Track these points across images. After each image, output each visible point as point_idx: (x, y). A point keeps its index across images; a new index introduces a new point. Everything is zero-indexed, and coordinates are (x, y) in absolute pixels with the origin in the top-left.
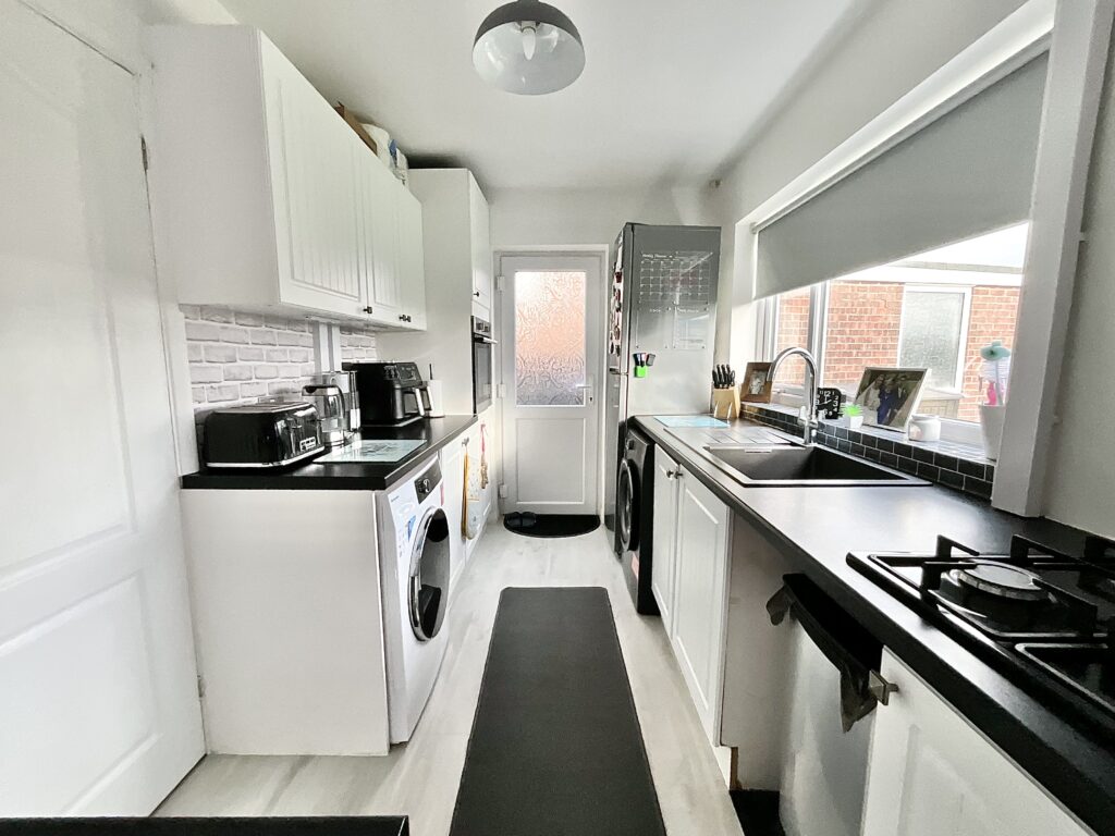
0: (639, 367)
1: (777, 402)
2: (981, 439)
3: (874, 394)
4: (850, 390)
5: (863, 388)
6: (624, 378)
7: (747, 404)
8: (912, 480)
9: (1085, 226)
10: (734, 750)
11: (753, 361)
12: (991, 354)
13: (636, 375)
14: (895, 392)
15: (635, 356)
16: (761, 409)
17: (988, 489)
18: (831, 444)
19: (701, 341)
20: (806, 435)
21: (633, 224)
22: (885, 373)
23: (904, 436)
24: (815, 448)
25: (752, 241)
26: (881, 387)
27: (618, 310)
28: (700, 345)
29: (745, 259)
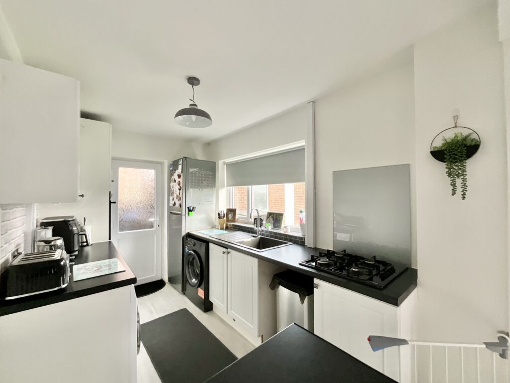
0: (190, 212)
1: (238, 222)
2: (300, 231)
3: (271, 219)
4: (264, 219)
5: (268, 218)
6: (183, 217)
7: (229, 223)
8: (290, 243)
9: (315, 189)
10: (262, 336)
11: (228, 208)
12: (301, 212)
13: (188, 215)
14: (277, 219)
15: (188, 208)
16: (233, 225)
17: (304, 243)
18: (263, 235)
19: (211, 201)
20: (258, 233)
21: (186, 158)
22: (273, 213)
23: (281, 231)
24: (261, 237)
25: (224, 167)
26: (273, 217)
27: (180, 189)
28: (211, 203)
29: (222, 173)
